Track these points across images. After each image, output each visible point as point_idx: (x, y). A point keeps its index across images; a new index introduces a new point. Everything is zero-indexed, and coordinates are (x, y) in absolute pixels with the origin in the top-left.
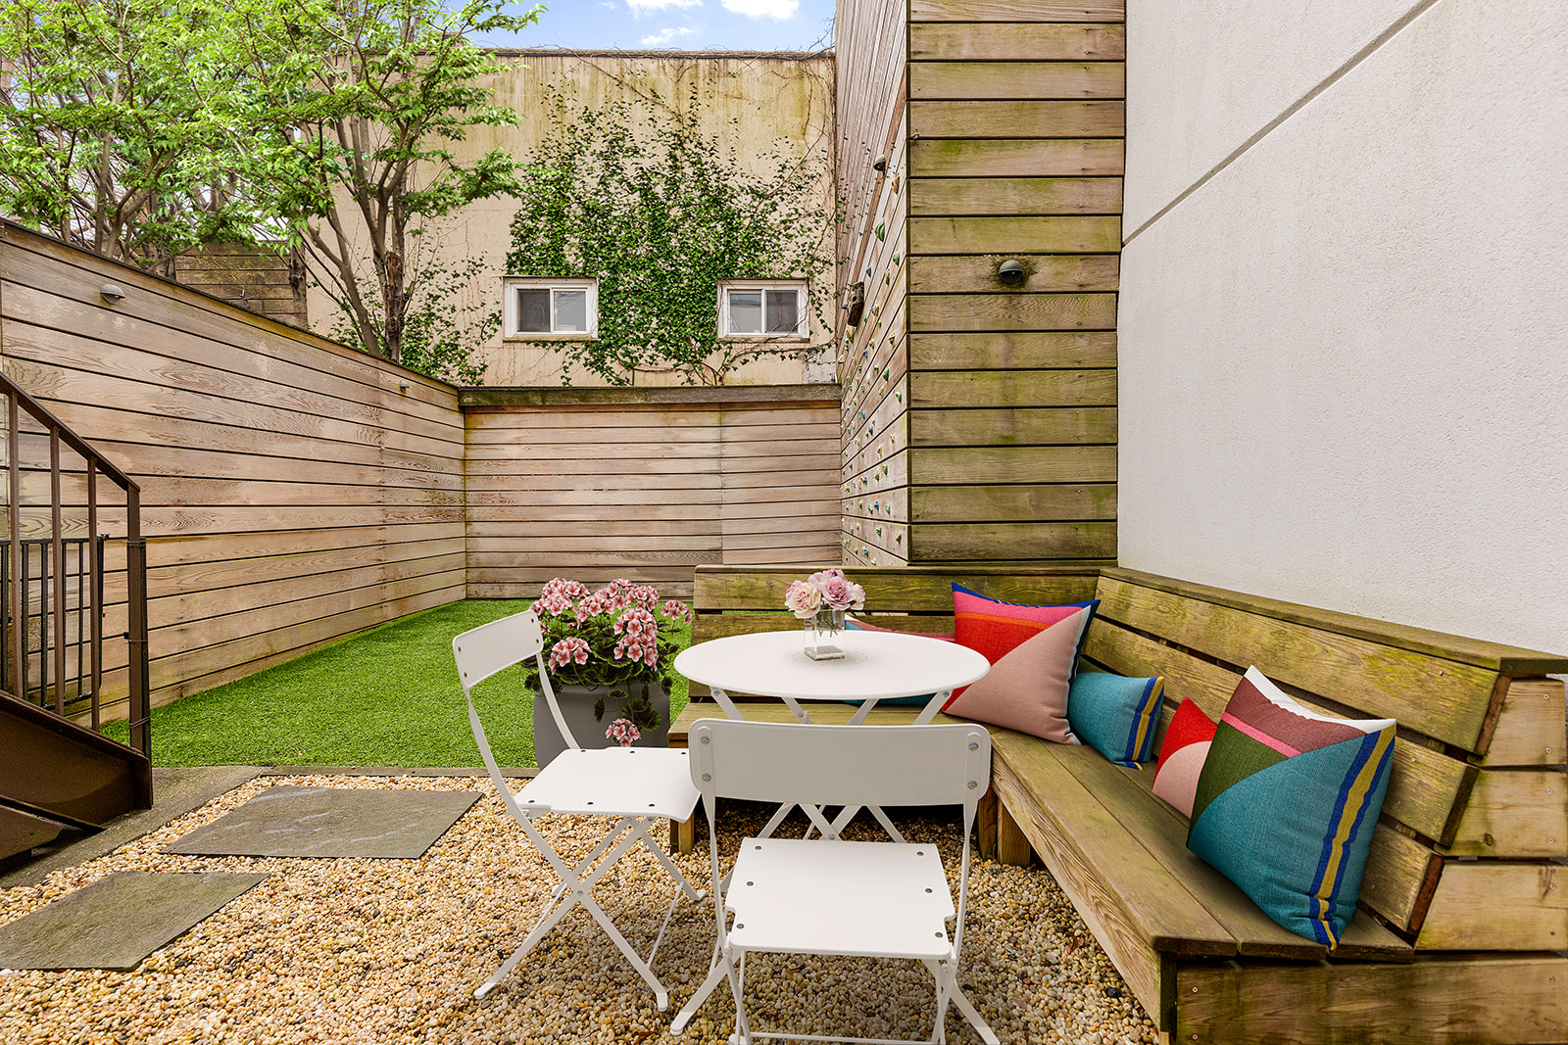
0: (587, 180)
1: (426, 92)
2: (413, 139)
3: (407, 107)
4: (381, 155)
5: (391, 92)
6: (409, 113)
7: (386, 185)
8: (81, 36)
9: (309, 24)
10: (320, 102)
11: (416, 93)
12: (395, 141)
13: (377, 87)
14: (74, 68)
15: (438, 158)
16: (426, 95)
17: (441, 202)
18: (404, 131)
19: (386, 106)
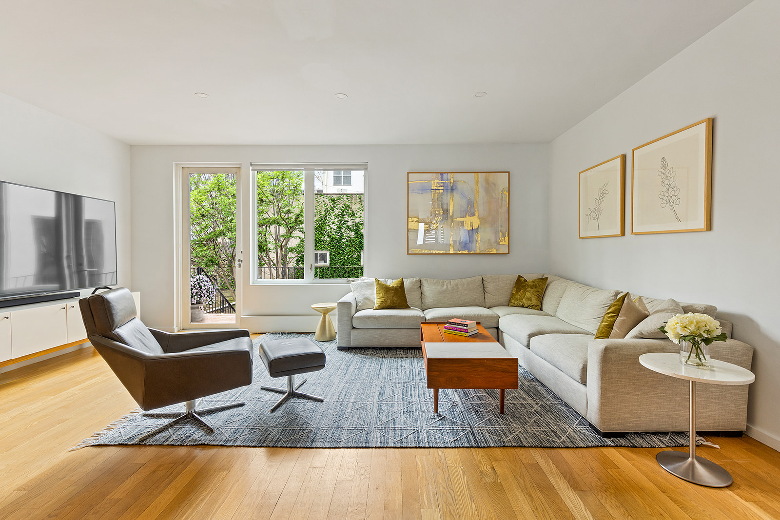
0: (332, 225)
1: (296, 219)
2: (292, 232)
3: (291, 224)
4: (283, 236)
5: (286, 219)
6: (291, 225)
7: (283, 244)
8: (205, 215)
9: (266, 199)
10: (267, 220)
11: (293, 220)
12: (286, 232)
13: (283, 217)
14: (207, 223)
15: (298, 238)
16: (296, 221)
17: (297, 250)
18: (289, 230)
19: (285, 223)
